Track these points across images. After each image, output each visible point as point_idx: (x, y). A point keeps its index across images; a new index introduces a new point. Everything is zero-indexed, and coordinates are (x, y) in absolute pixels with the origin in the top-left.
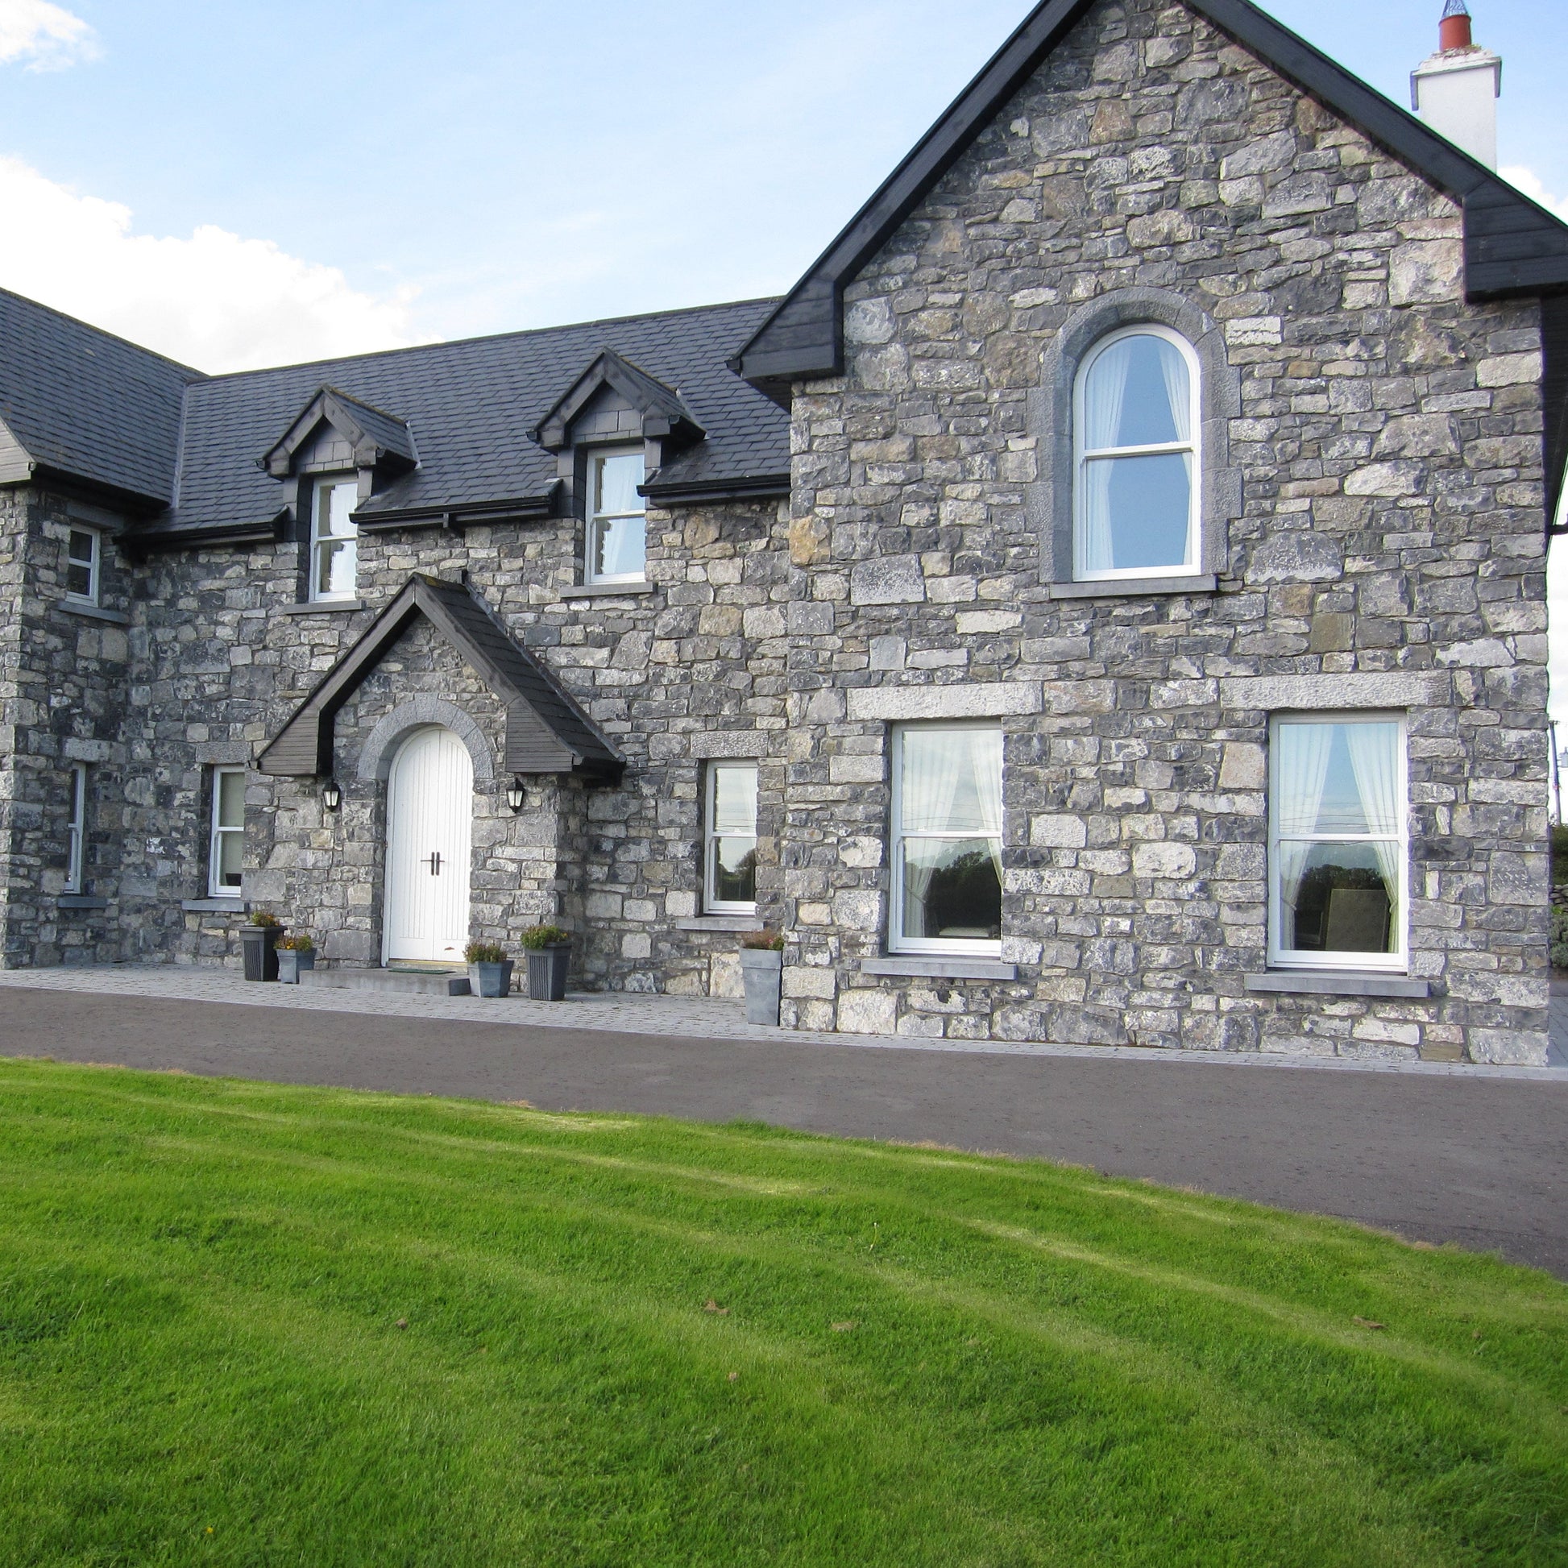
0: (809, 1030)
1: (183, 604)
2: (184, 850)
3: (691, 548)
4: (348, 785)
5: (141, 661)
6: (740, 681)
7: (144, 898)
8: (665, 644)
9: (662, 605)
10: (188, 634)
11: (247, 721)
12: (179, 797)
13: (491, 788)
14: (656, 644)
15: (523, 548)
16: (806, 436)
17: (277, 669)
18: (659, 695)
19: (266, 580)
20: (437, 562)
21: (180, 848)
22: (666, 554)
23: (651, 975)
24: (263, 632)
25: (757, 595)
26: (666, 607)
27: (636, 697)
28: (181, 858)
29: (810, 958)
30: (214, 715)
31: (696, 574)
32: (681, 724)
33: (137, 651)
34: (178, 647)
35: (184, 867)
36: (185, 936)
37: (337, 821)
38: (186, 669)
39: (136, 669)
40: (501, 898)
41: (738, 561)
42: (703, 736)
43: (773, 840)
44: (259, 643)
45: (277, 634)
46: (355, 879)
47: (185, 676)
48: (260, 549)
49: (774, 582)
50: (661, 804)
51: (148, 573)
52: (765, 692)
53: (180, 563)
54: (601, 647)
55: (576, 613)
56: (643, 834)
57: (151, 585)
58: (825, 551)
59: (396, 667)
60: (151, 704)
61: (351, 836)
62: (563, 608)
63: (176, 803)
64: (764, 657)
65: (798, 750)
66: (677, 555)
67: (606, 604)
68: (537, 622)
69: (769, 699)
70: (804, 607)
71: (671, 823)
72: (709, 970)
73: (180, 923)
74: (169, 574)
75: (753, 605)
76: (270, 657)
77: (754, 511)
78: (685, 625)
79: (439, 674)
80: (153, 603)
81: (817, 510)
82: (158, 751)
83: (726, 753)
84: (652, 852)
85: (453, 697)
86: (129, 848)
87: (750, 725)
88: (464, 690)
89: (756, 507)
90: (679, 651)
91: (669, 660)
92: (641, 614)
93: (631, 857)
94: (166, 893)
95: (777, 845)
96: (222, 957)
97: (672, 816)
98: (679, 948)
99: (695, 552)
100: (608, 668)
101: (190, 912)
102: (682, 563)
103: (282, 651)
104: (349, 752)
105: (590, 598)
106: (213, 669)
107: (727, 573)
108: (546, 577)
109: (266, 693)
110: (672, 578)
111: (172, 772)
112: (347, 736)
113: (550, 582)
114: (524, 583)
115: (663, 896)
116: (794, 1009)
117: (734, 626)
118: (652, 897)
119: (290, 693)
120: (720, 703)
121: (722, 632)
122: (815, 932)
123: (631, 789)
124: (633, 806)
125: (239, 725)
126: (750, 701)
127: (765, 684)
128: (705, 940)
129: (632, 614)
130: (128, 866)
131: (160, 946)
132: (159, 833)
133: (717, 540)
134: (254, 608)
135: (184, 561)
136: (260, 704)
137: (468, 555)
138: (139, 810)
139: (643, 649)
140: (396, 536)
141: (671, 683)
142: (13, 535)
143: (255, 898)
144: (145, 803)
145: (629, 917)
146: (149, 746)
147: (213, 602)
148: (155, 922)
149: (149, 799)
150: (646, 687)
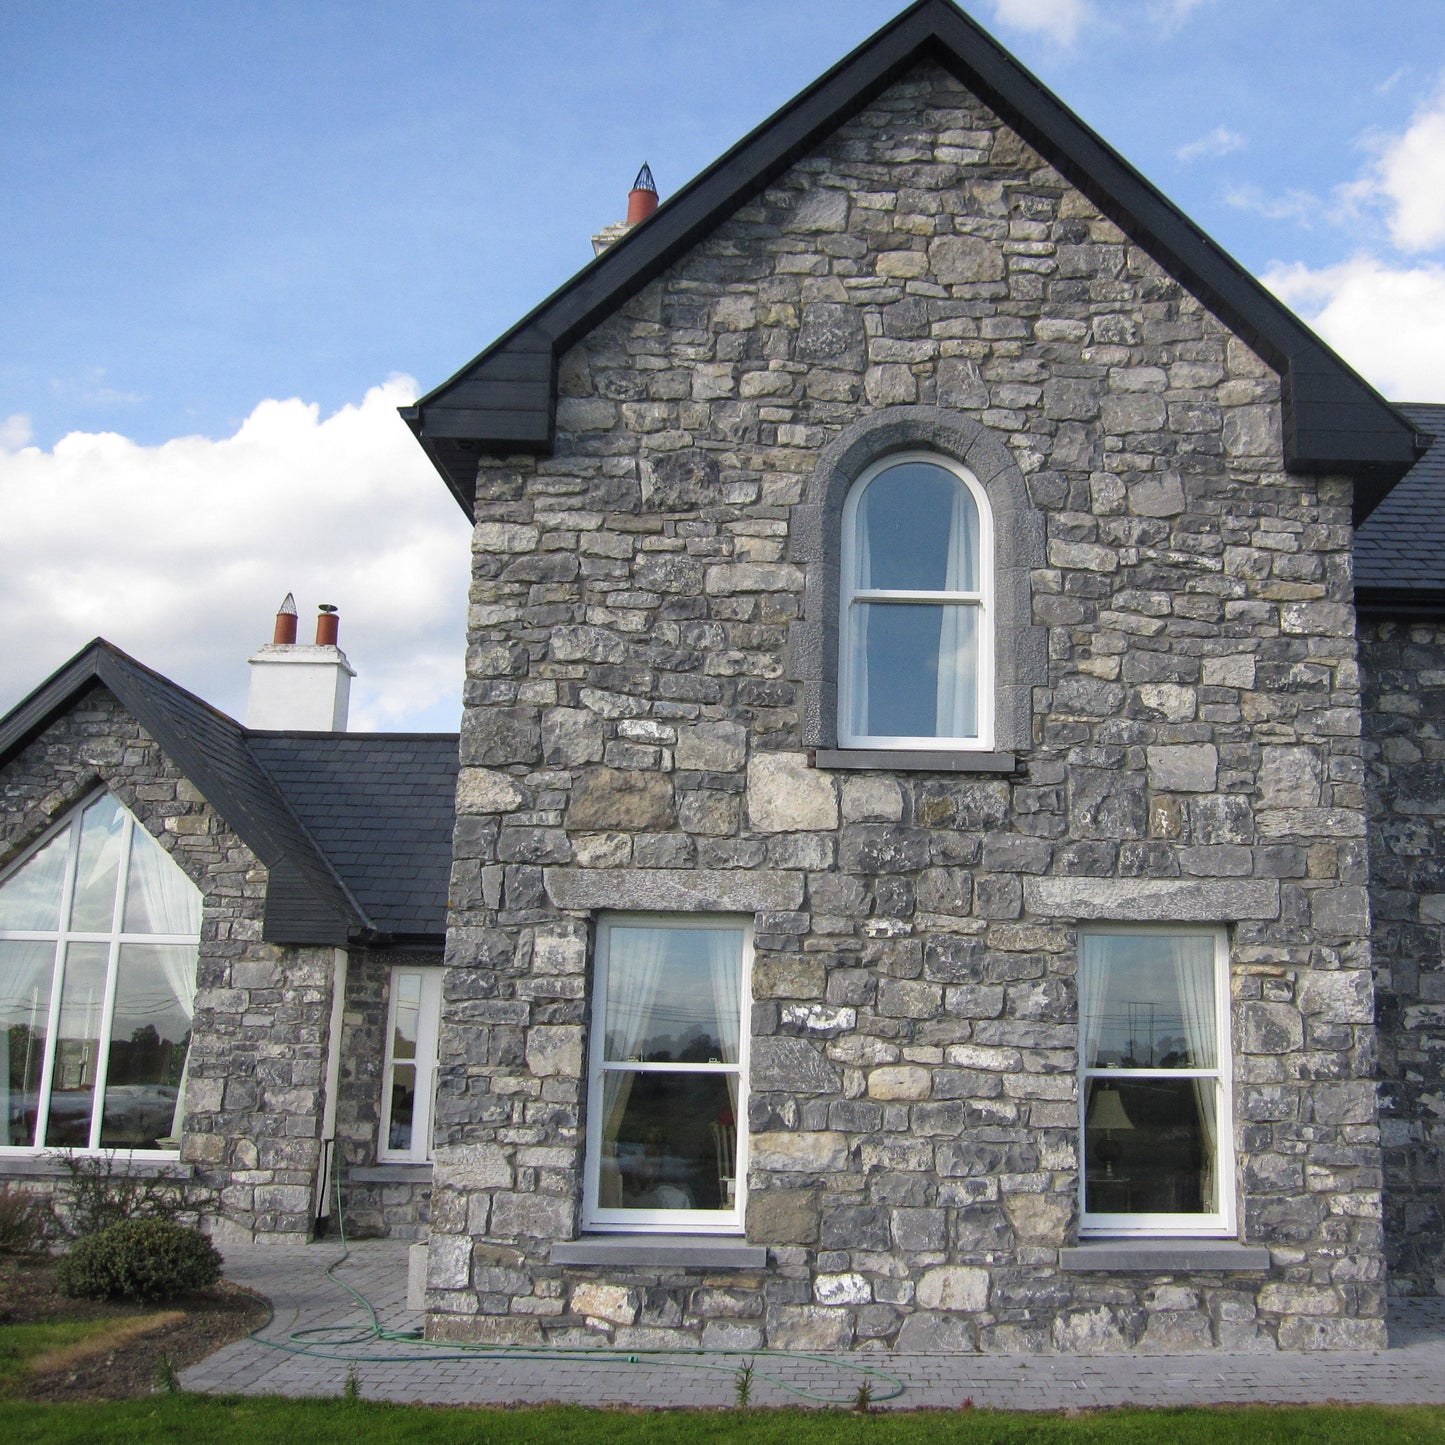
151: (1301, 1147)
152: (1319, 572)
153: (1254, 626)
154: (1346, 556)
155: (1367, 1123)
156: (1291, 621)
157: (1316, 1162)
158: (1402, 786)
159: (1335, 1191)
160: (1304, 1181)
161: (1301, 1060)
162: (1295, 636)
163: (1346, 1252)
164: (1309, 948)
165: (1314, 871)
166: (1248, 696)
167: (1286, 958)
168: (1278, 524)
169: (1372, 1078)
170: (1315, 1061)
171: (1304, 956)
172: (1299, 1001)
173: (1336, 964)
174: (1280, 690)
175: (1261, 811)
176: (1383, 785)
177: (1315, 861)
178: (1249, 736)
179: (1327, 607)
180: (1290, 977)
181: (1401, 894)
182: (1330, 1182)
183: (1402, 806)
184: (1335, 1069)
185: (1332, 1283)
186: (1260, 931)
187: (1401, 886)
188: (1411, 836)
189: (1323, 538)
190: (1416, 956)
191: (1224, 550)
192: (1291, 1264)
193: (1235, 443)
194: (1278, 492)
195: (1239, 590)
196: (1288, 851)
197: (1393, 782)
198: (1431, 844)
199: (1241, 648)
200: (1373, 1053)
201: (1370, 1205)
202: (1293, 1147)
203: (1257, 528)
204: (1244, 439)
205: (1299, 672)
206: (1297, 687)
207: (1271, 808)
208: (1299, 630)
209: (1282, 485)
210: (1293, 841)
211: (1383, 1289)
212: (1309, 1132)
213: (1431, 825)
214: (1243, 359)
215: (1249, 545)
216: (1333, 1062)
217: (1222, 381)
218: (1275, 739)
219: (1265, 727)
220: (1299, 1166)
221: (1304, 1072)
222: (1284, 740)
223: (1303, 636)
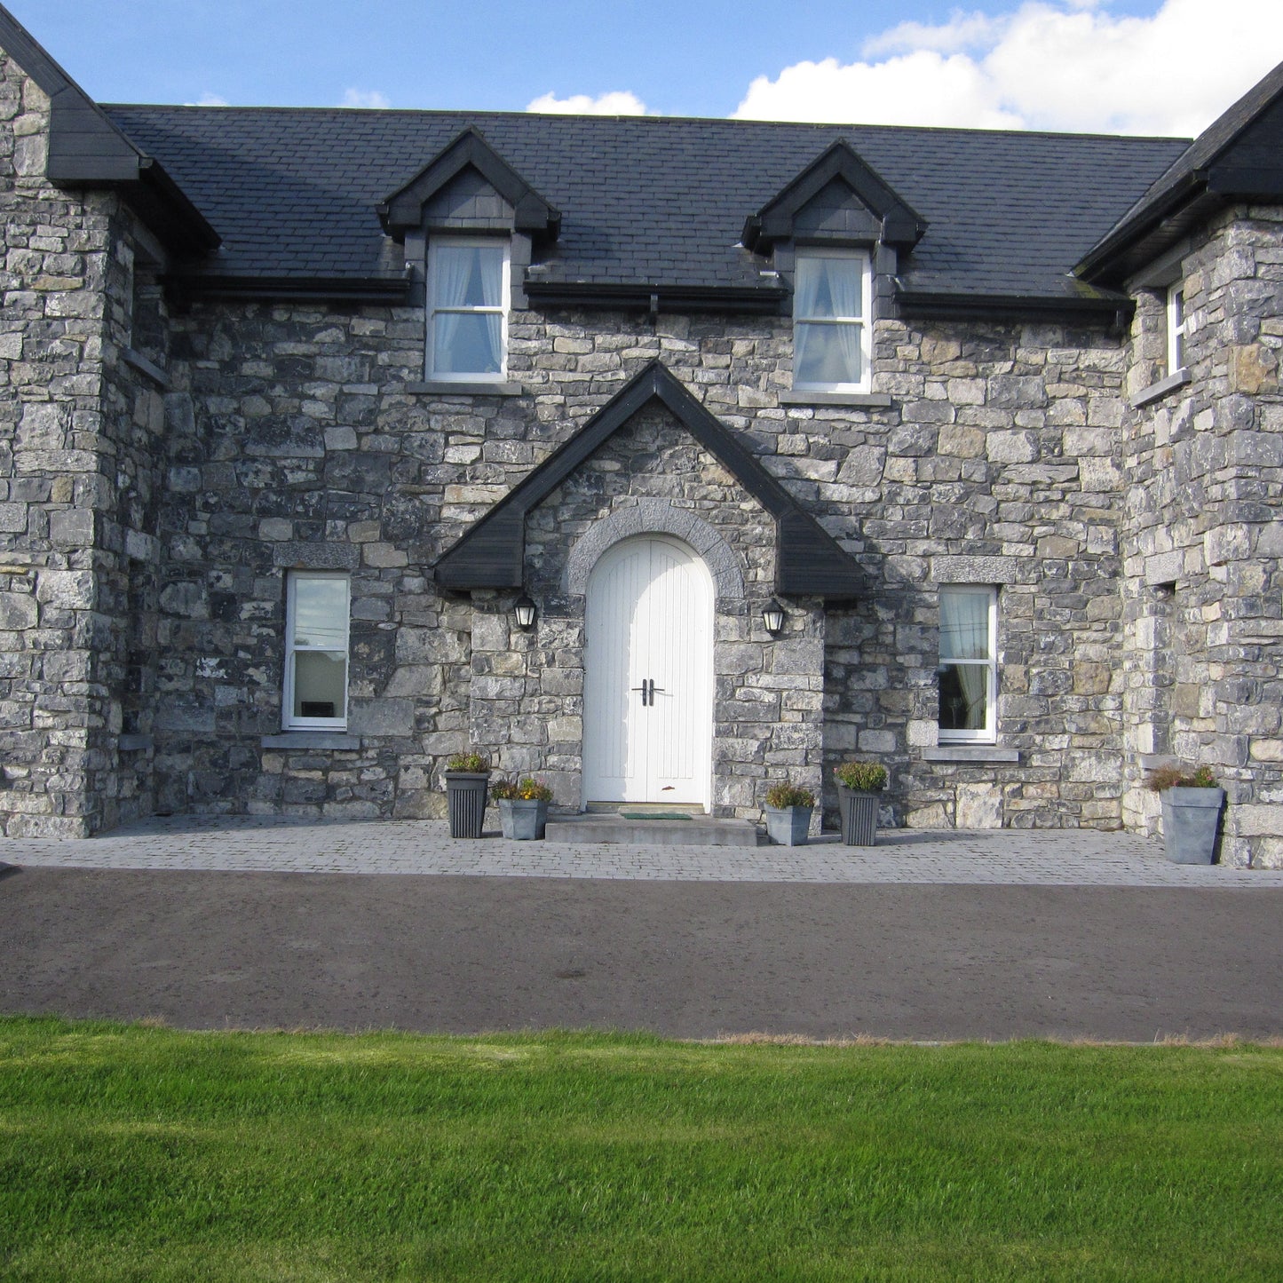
0: (1264, 868)
1: (248, 368)
2: (259, 675)
3: (929, 363)
4: (547, 601)
5: (184, 436)
6: (984, 505)
7: (195, 733)
8: (902, 461)
9: (896, 421)
10: (258, 406)
11: (352, 518)
12: (247, 610)
13: (741, 609)
14: (891, 461)
15: (730, 344)
16: (1251, 263)
17: (394, 459)
18: (895, 515)
19: (378, 350)
20: (619, 350)
21: (251, 671)
22: (901, 366)
23: (890, 808)
24: (372, 413)
25: (1002, 418)
26: (901, 423)
27: (868, 515)
28: (253, 683)
29: (1265, 795)
30: (300, 509)
31: (934, 391)
32: (922, 546)
33: (176, 422)
34: (242, 422)
35: (257, 695)
36: (261, 779)
37: (532, 643)
38: (254, 450)
39: (175, 447)
40: (757, 731)
41: (981, 382)
42: (947, 560)
43: (1022, 668)
44: (367, 422)
45: (395, 415)
46: (557, 711)
47: (254, 460)
48: (368, 311)
49: (1019, 408)
50: (899, 630)
51: (192, 326)
52: (1012, 518)
53: (244, 318)
54: (826, 460)
55: (796, 421)
56: (879, 660)
57: (199, 343)
58: (1272, 382)
59: (612, 466)
60: (201, 491)
61: (551, 662)
62: (780, 413)
63: (244, 615)
64: (1009, 481)
65: (1250, 583)
66: (913, 369)
67: (832, 415)
68: (747, 427)
69: (1016, 526)
70: (1253, 437)
71: (912, 650)
72: (955, 802)
73: (254, 763)
74: (227, 329)
75: (997, 429)
76: (386, 443)
77: (999, 332)
78: (924, 443)
79: (671, 478)
80: (201, 364)
81: (1264, 339)
82: (214, 550)
83: (971, 579)
84: (891, 680)
85: (690, 504)
86: (169, 671)
87: (996, 551)
88: (705, 498)
89: (1001, 329)
90: (916, 470)
91: (906, 479)
92: (873, 428)
93: (868, 684)
94: (231, 727)
95: (1027, 673)
96: (320, 806)
97: (913, 643)
98: (922, 780)
99: (934, 369)
100: (835, 482)
101: (269, 750)
102: (920, 378)
103: (403, 437)
104: (546, 562)
105: (814, 407)
106: (299, 452)
107: (969, 393)
108: (759, 378)
109: (380, 485)
110: (908, 393)
111: (235, 577)
112: (544, 544)
113: (763, 383)
114: (731, 383)
115: (904, 726)
116: (1248, 848)
117: (978, 448)
118: (890, 727)
119: (415, 488)
120: (964, 527)
121: (965, 453)
122: (1269, 768)
123: (865, 612)
124: (868, 631)
125: (341, 524)
126: (996, 526)
127: (1013, 510)
128: (950, 770)
129: (862, 427)
130: (168, 693)
131: (223, 793)
132: (217, 652)
133: (957, 358)
134: (360, 381)
135: (250, 315)
136: (372, 500)
137: (659, 347)
138: (184, 624)
139: (876, 465)
140: (564, 314)
141: (908, 503)
142: (82, 253)
143: (371, 733)
144: (193, 615)
145: (864, 748)
146: (198, 543)
147: (296, 372)
148: (214, 763)
149: (200, 610)
150: (879, 506)
151: (30, 696)
152: (78, 268)
153: (25, 310)
154: (101, 255)
155: (81, 681)
156: (54, 307)
157: (41, 708)
158: (253, 435)
159: (53, 728)
160: (32, 721)
161: (35, 634)
162: (55, 318)
163: (58, 770)
164: (46, 555)
165: (54, 497)
166: (15, 365)
167: (29, 561)
168: (49, 230)
169: (86, 648)
170: (45, 636)
171: (42, 560)
172: (38, 594)
173: (65, 565)
174: (41, 360)
175: (19, 452)
176: (240, 433)
177: (57, 489)
178: (15, 395)
179: (81, 295)
180: (31, 575)
181: (244, 517)
182: (50, 722)
183: (252, 450)
184: (59, 642)
185: (46, 791)
186: (10, 541)
187: (247, 511)
188: (257, 473)
189: (83, 241)
190: (254, 565)
191: (7, 251)
192: (18, 779)
193: (21, 165)
194: (51, 205)
195: (15, 283)
196: (36, 482)
197: (248, 430)
198: (273, 479)
199: (13, 328)
200: (88, 631)
201: (77, 738)
202: (23, 697)
203: (34, 233)
204: (27, 162)
205: (57, 346)
206: (54, 358)
207: (26, 450)
208: (58, 314)
209: (56, 199)
210: (41, 475)
211: (83, 797)
212: (37, 686)
213: (274, 464)
214: (35, 97)
215: (27, 247)
216: (58, 637)
217: (17, 115)
218: (33, 398)
219: (26, 389)
220: (28, 710)
221: (35, 644)
222: (40, 398)
223: (62, 319)
